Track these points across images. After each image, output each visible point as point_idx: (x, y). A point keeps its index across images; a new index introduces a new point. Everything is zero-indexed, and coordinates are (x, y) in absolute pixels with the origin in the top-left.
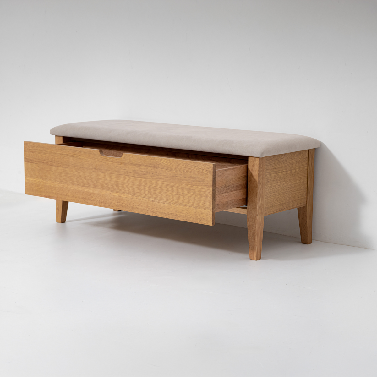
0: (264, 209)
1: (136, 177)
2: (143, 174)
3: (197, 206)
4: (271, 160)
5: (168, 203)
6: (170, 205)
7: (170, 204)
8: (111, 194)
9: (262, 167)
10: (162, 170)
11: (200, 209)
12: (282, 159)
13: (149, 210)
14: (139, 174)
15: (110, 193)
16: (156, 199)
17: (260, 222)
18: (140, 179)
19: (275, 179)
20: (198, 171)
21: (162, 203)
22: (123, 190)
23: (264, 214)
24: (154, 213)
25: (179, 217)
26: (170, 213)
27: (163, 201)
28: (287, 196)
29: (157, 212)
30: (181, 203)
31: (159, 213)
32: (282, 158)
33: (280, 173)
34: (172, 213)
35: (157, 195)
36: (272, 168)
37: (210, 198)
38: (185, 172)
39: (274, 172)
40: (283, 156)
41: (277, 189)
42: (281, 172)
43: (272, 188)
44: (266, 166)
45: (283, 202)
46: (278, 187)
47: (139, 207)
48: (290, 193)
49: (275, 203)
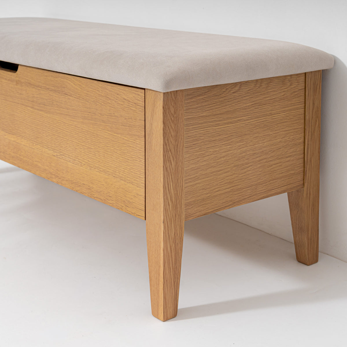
0: (183, 206)
1: (35, 109)
2: (44, 105)
3: (121, 176)
4: (201, 97)
5: (78, 162)
6: (82, 168)
7: (81, 166)
8: (6, 137)
9: (175, 113)
10: (69, 99)
11: (126, 183)
12: (234, 94)
13: (53, 173)
14: (40, 104)
15: (5, 135)
16: (62, 154)
17: (173, 235)
18: (40, 112)
19: (214, 139)
20: (122, 105)
21: (70, 161)
22: (20, 131)
23: (183, 216)
24: (60, 180)
25: (94, 193)
26: (82, 183)
27: (71, 157)
28: (250, 172)
29: (64, 178)
30: (97, 166)
31: (67, 180)
32: (234, 92)
33: (228, 123)
34: (84, 183)
35: (63, 146)
36: (204, 114)
37: (141, 161)
38: (101, 104)
39: (212, 122)
40: (237, 88)
41: (223, 159)
42: (231, 123)
43: (206, 158)
44: (187, 110)
45: (239, 187)
46: (224, 154)
47: (40, 165)
48: (259, 166)
49: (217, 190)
